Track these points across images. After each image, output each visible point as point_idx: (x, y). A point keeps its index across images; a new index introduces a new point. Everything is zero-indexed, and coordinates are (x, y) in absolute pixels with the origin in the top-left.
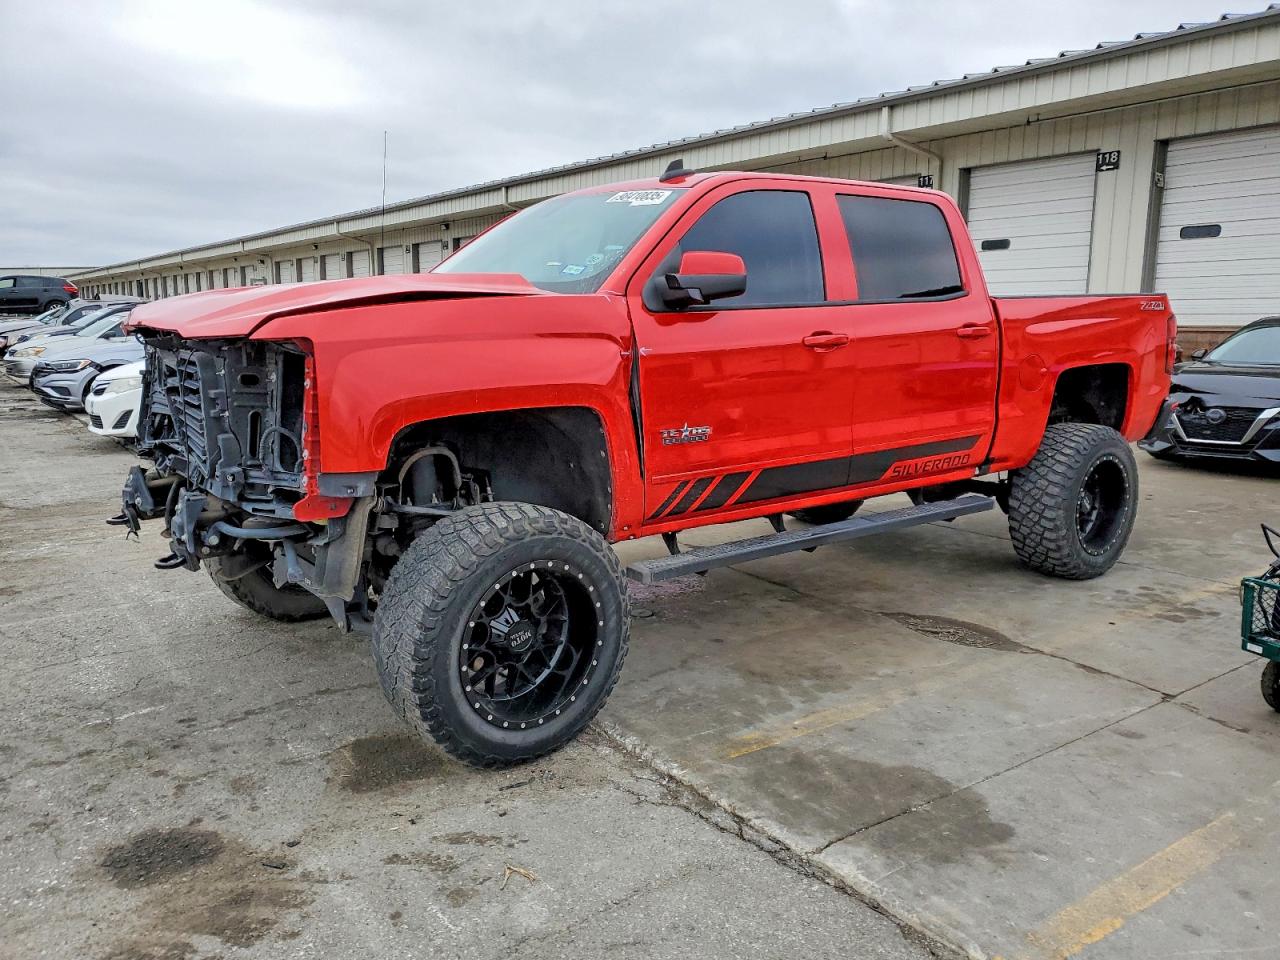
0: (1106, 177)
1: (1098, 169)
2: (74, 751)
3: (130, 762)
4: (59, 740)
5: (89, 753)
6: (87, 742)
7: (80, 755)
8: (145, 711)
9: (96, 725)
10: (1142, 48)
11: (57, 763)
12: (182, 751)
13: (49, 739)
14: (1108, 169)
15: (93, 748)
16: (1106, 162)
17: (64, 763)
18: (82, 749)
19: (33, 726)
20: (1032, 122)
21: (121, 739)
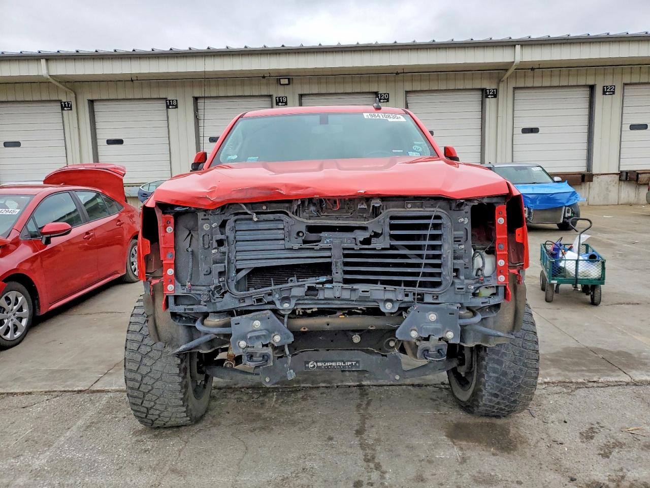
0: (172, 111)
1: (168, 107)
10: (211, 54)
14: (172, 108)
16: (171, 104)
20: (132, 81)
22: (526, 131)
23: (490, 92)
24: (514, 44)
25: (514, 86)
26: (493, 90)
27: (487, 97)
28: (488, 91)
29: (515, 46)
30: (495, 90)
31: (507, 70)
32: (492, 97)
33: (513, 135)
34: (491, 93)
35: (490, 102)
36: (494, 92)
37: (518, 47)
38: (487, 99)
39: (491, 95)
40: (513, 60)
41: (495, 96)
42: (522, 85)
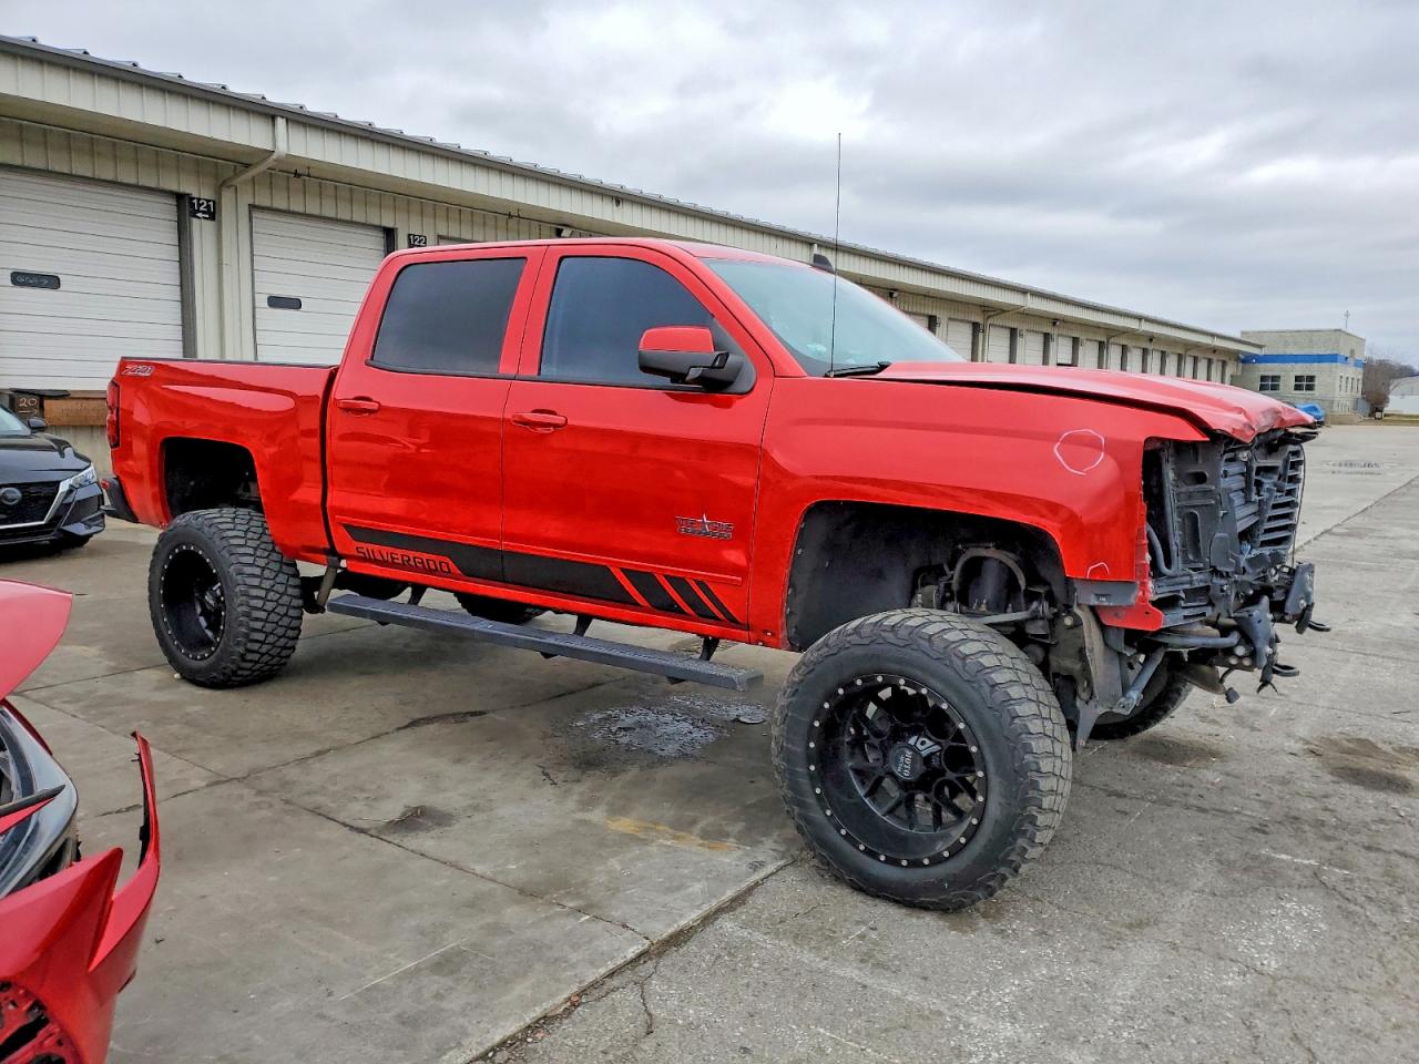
2: (1381, 858)
3: (1343, 826)
4: (1387, 874)
5: (1369, 848)
6: (1362, 858)
7: (1378, 850)
8: (1284, 857)
9: (1342, 868)
11: (1404, 855)
12: (1293, 813)
13: (1395, 879)
15: (1363, 850)
17: (1396, 851)
18: (1373, 855)
19: (1403, 900)
21: (1332, 845)
22: (276, 302)
23: (200, 205)
24: (273, 112)
25: (251, 202)
26: (208, 201)
27: (194, 214)
28: (195, 201)
29: (273, 118)
30: (211, 203)
31: (247, 166)
32: (205, 218)
33: (254, 308)
34: (201, 208)
35: (201, 228)
36: (208, 206)
37: (281, 122)
38: (195, 220)
39: (204, 212)
40: (269, 148)
41: (212, 215)
42: (266, 203)
